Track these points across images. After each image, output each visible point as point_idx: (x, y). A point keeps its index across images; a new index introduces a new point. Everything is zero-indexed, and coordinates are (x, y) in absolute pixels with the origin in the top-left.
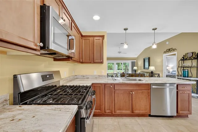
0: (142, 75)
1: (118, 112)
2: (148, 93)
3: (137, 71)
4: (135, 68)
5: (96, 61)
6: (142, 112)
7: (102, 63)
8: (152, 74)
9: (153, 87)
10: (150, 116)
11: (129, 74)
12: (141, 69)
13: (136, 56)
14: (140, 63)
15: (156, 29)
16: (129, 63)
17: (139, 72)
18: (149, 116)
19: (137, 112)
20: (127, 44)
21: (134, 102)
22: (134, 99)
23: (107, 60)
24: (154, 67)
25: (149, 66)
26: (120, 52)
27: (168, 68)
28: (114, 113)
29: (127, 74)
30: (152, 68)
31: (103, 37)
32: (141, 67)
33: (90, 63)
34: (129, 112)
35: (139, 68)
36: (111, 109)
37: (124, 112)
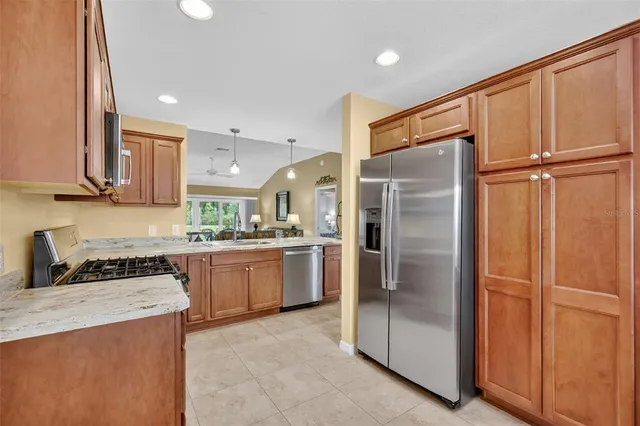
0: (271, 234)
1: (219, 314)
2: (279, 266)
3: (261, 226)
4: (256, 218)
5: (161, 201)
6: (266, 305)
7: (177, 205)
8: (294, 231)
9: (288, 253)
10: (283, 310)
11: (243, 233)
12: (269, 221)
13: (258, 187)
14: (268, 205)
15: (294, 141)
16: (240, 202)
17: (265, 228)
18: (281, 312)
19: (257, 306)
20: (238, 165)
21: (252, 288)
22: (252, 282)
23: (188, 193)
24: (297, 216)
25: (288, 212)
26: (212, 173)
27: (327, 217)
28: (209, 318)
29: (238, 232)
30: (293, 219)
31: (179, 140)
32: (269, 216)
33: (143, 204)
34: (242, 310)
35: (266, 219)
36: (203, 311)
37: (233, 311)
